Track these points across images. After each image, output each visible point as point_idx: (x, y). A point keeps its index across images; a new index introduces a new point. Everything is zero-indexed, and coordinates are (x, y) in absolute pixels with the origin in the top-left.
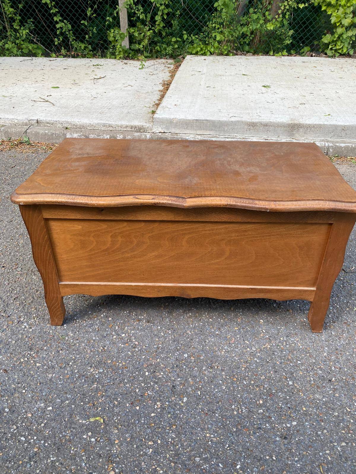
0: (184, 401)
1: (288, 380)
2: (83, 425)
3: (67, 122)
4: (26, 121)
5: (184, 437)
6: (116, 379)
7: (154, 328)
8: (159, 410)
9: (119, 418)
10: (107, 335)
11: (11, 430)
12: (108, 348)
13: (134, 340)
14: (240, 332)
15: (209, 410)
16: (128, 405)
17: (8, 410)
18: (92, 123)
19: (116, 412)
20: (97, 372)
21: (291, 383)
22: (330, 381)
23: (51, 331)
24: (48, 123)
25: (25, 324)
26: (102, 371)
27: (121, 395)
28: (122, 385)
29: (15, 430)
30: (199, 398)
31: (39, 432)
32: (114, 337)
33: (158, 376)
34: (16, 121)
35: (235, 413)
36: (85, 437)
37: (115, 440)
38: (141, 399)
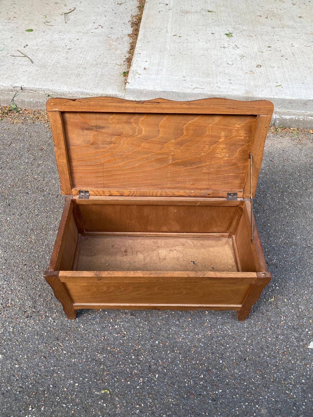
0: (157, 377)
1: (220, 359)
2: (98, 395)
3: (49, 90)
4: (11, 88)
5: (157, 402)
6: (114, 361)
7: (136, 320)
8: (141, 384)
9: (118, 390)
10: (105, 326)
11: (57, 400)
12: (107, 337)
13: (123, 331)
14: (192, 322)
15: (171, 383)
16: (123, 381)
17: (52, 386)
18: (71, 91)
19: (116, 386)
20: (102, 357)
21: (221, 362)
22: (245, 359)
23: (68, 324)
24: (32, 90)
25: (50, 319)
26: (105, 356)
27: (118, 373)
28: (118, 366)
29: (59, 399)
30: (165, 375)
31: (73, 400)
32: (110, 328)
33: (140, 358)
34: (2, 88)
35: (187, 385)
36: (100, 403)
37: (117, 405)
38: (130, 376)
